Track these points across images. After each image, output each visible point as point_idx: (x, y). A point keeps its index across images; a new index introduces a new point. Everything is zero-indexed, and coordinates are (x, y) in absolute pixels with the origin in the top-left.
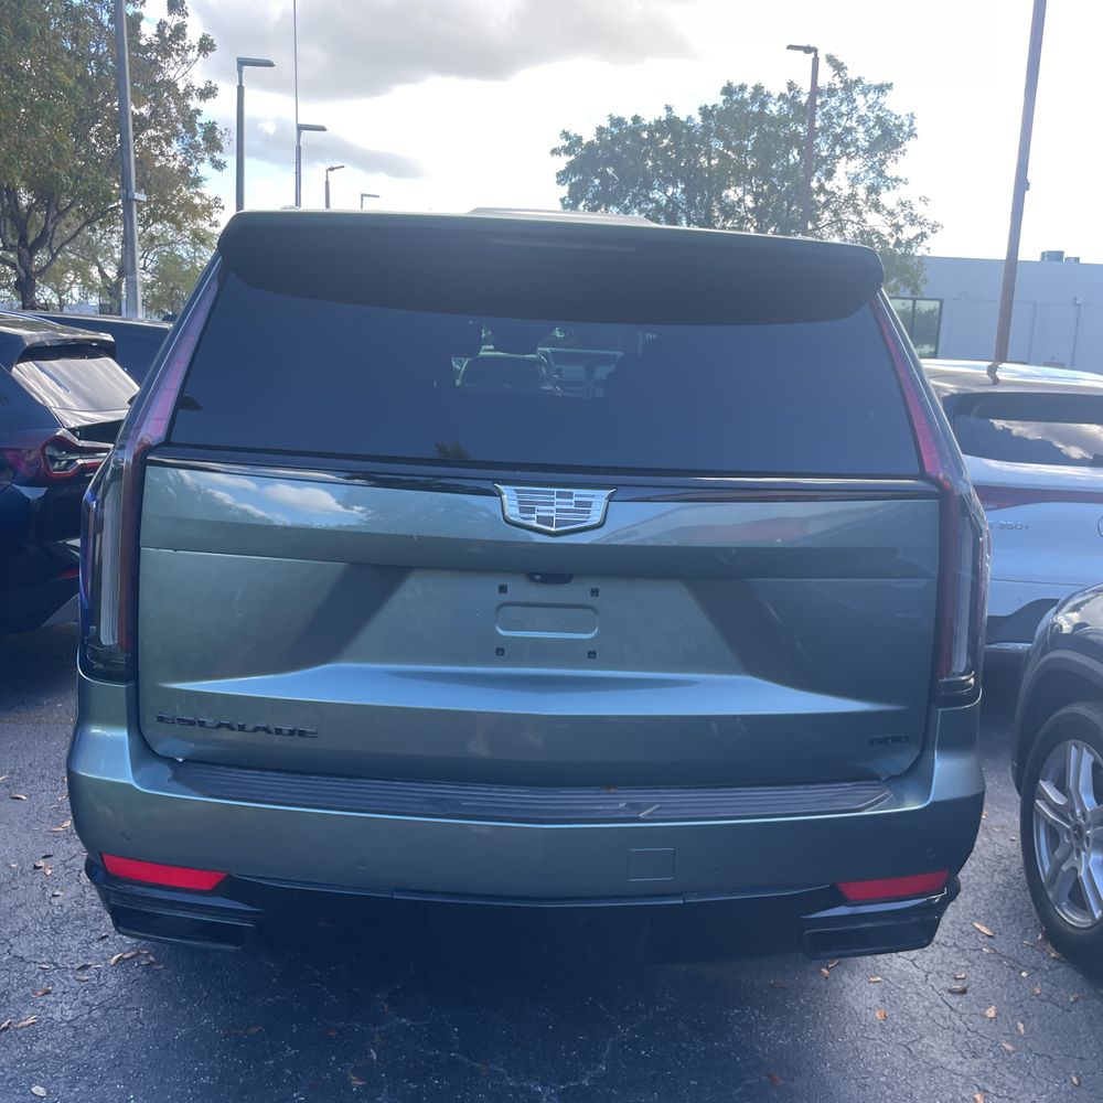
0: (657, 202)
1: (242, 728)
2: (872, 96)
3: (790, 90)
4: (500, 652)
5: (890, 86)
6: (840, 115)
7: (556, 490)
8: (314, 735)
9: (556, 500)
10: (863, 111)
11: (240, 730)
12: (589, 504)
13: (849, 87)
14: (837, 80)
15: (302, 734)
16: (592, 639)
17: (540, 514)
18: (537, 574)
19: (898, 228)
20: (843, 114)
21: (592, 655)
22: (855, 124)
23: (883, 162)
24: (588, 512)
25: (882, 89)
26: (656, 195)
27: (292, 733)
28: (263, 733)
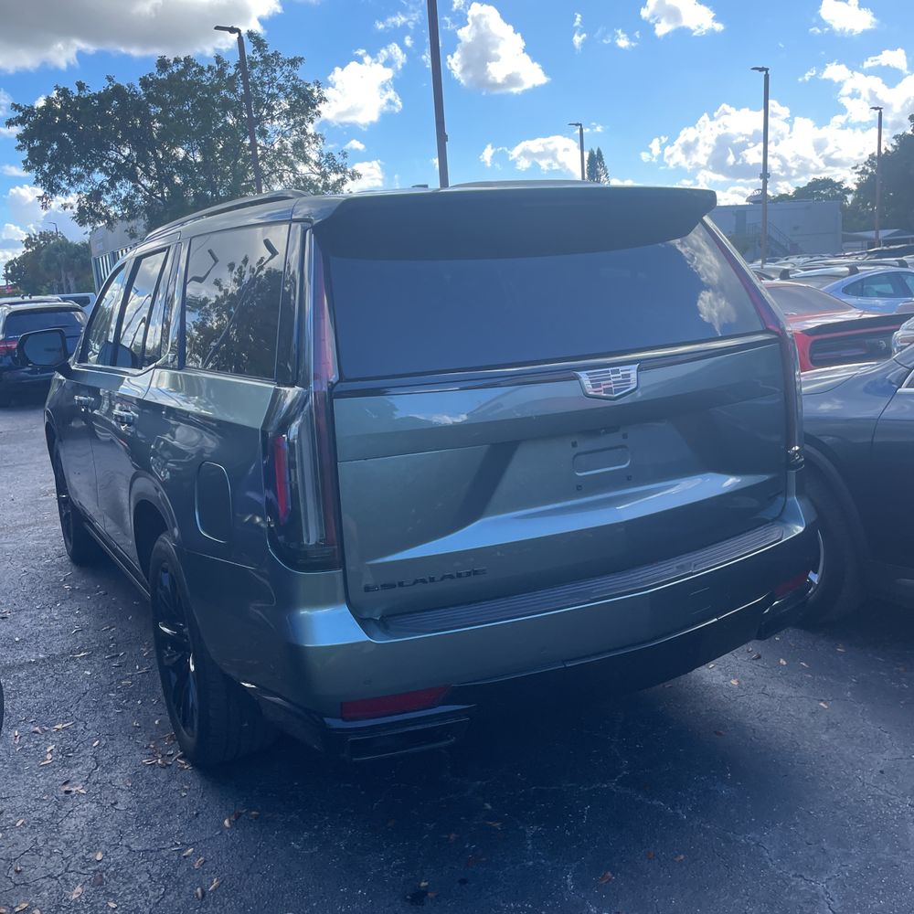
0: (115, 160)
1: (432, 580)
2: (287, 68)
3: (218, 63)
4: (579, 488)
5: (301, 59)
6: (263, 84)
7: (610, 369)
8: (483, 572)
9: (612, 376)
10: (281, 81)
11: (431, 581)
12: (629, 375)
13: (266, 60)
14: (257, 55)
15: (476, 573)
16: (629, 466)
17: (605, 387)
18: (602, 429)
19: (324, 175)
20: (265, 83)
21: (629, 478)
22: (276, 91)
23: (302, 123)
24: (629, 381)
25: (294, 62)
26: (113, 154)
27: (469, 574)
28: (449, 580)
